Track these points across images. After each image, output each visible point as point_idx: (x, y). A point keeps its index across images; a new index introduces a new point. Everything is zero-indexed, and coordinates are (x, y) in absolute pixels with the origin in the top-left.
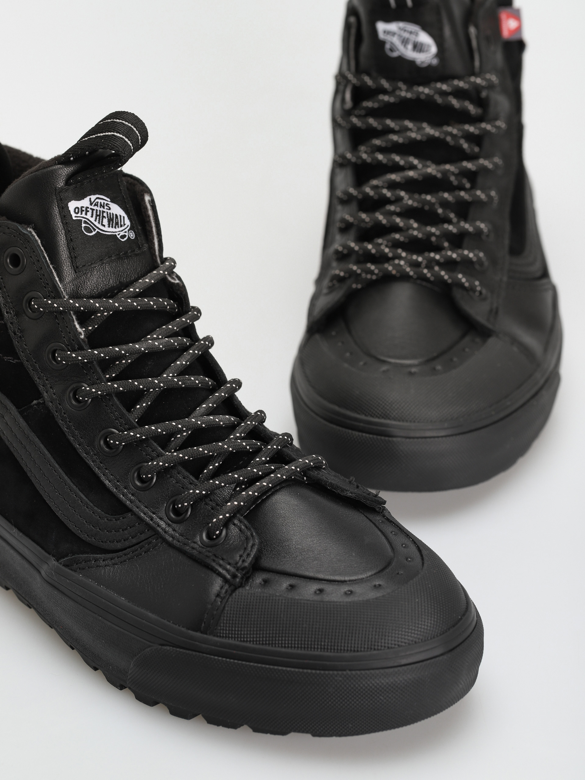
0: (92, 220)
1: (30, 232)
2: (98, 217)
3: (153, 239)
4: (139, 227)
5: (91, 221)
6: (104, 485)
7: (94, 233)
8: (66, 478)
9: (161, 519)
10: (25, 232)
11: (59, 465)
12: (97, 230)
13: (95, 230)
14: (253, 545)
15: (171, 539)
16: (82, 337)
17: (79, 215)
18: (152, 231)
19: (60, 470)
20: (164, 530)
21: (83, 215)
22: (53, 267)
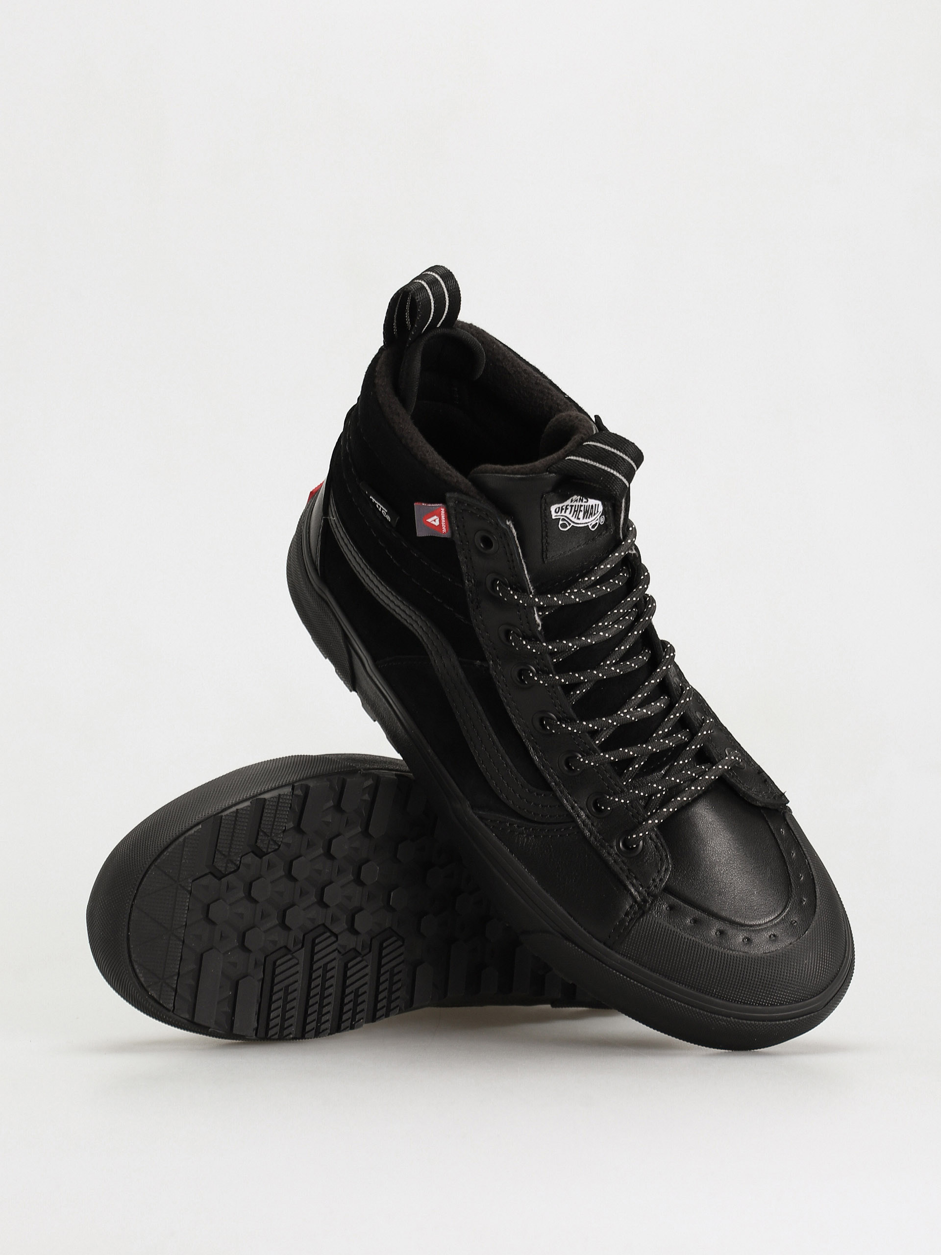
0: (570, 516)
1: (509, 527)
2: (575, 513)
3: (621, 513)
4: (610, 509)
5: (568, 518)
6: (532, 760)
7: (569, 527)
8: (495, 737)
9: (582, 809)
10: (504, 526)
11: (490, 723)
12: (572, 524)
13: (570, 524)
14: (667, 870)
15: (588, 834)
16: (540, 628)
17: (559, 514)
18: (621, 506)
19: (490, 728)
20: (583, 822)
21: (563, 513)
22: (524, 562)
